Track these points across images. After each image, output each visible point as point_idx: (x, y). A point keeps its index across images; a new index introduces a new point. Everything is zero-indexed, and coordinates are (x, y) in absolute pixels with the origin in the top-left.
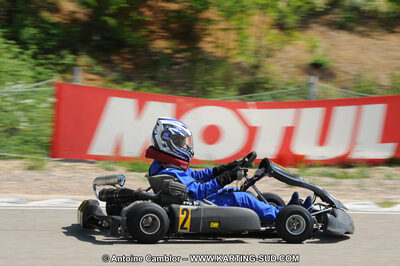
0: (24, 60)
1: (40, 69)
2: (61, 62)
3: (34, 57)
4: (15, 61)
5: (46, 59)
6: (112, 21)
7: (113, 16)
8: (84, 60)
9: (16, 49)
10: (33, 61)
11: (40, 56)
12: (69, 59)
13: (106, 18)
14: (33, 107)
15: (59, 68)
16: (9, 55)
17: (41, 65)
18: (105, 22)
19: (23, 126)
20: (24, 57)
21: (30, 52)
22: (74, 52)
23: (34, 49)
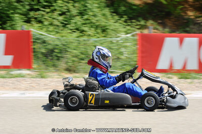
0: (121, 23)
1: (128, 28)
2: (139, 23)
3: (125, 22)
4: (116, 24)
5: (132, 22)
8: (150, 22)
9: (117, 17)
10: (125, 24)
11: (128, 21)
15: (138, 27)
16: (113, 21)
17: (129, 25)
20: (121, 22)
21: (123, 19)
23: (125, 17)
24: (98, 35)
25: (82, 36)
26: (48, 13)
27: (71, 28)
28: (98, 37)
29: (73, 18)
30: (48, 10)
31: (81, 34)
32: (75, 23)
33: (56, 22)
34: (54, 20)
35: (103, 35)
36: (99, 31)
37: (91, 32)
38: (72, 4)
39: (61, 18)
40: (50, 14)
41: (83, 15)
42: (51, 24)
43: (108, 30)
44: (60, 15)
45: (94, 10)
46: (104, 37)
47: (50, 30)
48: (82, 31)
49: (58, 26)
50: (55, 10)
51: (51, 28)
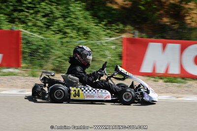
0: (101, 27)
1: (108, 31)
4: (97, 27)
5: (111, 26)
10: (105, 27)
11: (108, 25)
12: (121, 26)
13: (140, 6)
15: (117, 31)
16: (95, 24)
17: (108, 29)
20: (101, 25)
21: (104, 23)
23: (106, 21)
24: (80, 38)
25: (65, 37)
26: (31, 14)
27: (54, 29)
28: (80, 40)
29: (56, 20)
30: (32, 11)
32: (58, 25)
33: (39, 23)
34: (38, 22)
35: (85, 37)
36: (81, 33)
37: (73, 34)
38: (55, 7)
39: (44, 20)
40: (34, 15)
41: (66, 18)
42: (35, 25)
43: (90, 33)
44: (44, 16)
45: (76, 13)
46: (86, 39)
47: (34, 30)
48: (65, 33)
49: (41, 27)
50: (39, 11)
51: (35, 29)
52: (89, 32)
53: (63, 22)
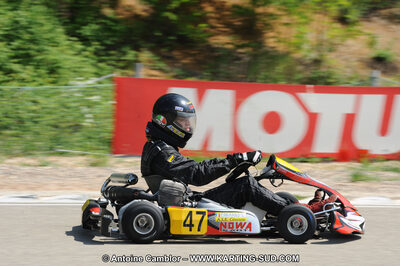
0: (86, 57)
2: (123, 58)
3: (96, 53)
4: (78, 58)
6: (173, 17)
7: (175, 11)
8: (146, 55)
9: (79, 46)
12: (131, 55)
13: (168, 14)
14: (96, 103)
15: (121, 64)
16: (72, 52)
17: (101, 61)
18: (167, 18)
19: (87, 122)
20: (87, 53)
21: (91, 49)
22: (137, 48)
23: (96, 45)
24: (40, 80)
25: (8, 81)
28: (41, 85)
31: (6, 78)
35: (51, 80)
36: (43, 71)
37: (27, 72)
41: (12, 40)
43: (60, 71)
46: (53, 83)
48: (9, 72)
52: (59, 67)
53: (5, 49)
